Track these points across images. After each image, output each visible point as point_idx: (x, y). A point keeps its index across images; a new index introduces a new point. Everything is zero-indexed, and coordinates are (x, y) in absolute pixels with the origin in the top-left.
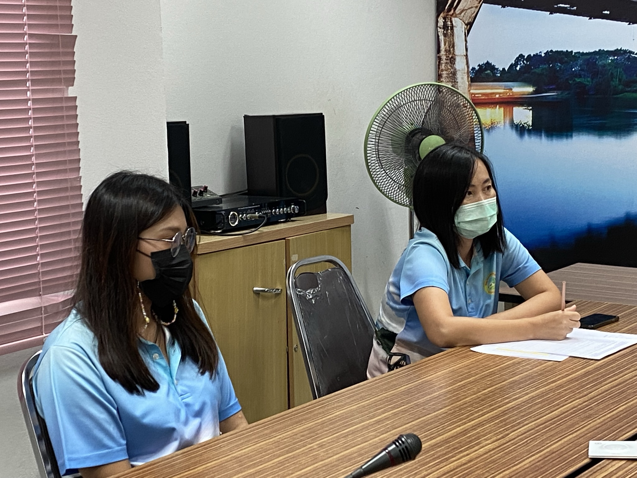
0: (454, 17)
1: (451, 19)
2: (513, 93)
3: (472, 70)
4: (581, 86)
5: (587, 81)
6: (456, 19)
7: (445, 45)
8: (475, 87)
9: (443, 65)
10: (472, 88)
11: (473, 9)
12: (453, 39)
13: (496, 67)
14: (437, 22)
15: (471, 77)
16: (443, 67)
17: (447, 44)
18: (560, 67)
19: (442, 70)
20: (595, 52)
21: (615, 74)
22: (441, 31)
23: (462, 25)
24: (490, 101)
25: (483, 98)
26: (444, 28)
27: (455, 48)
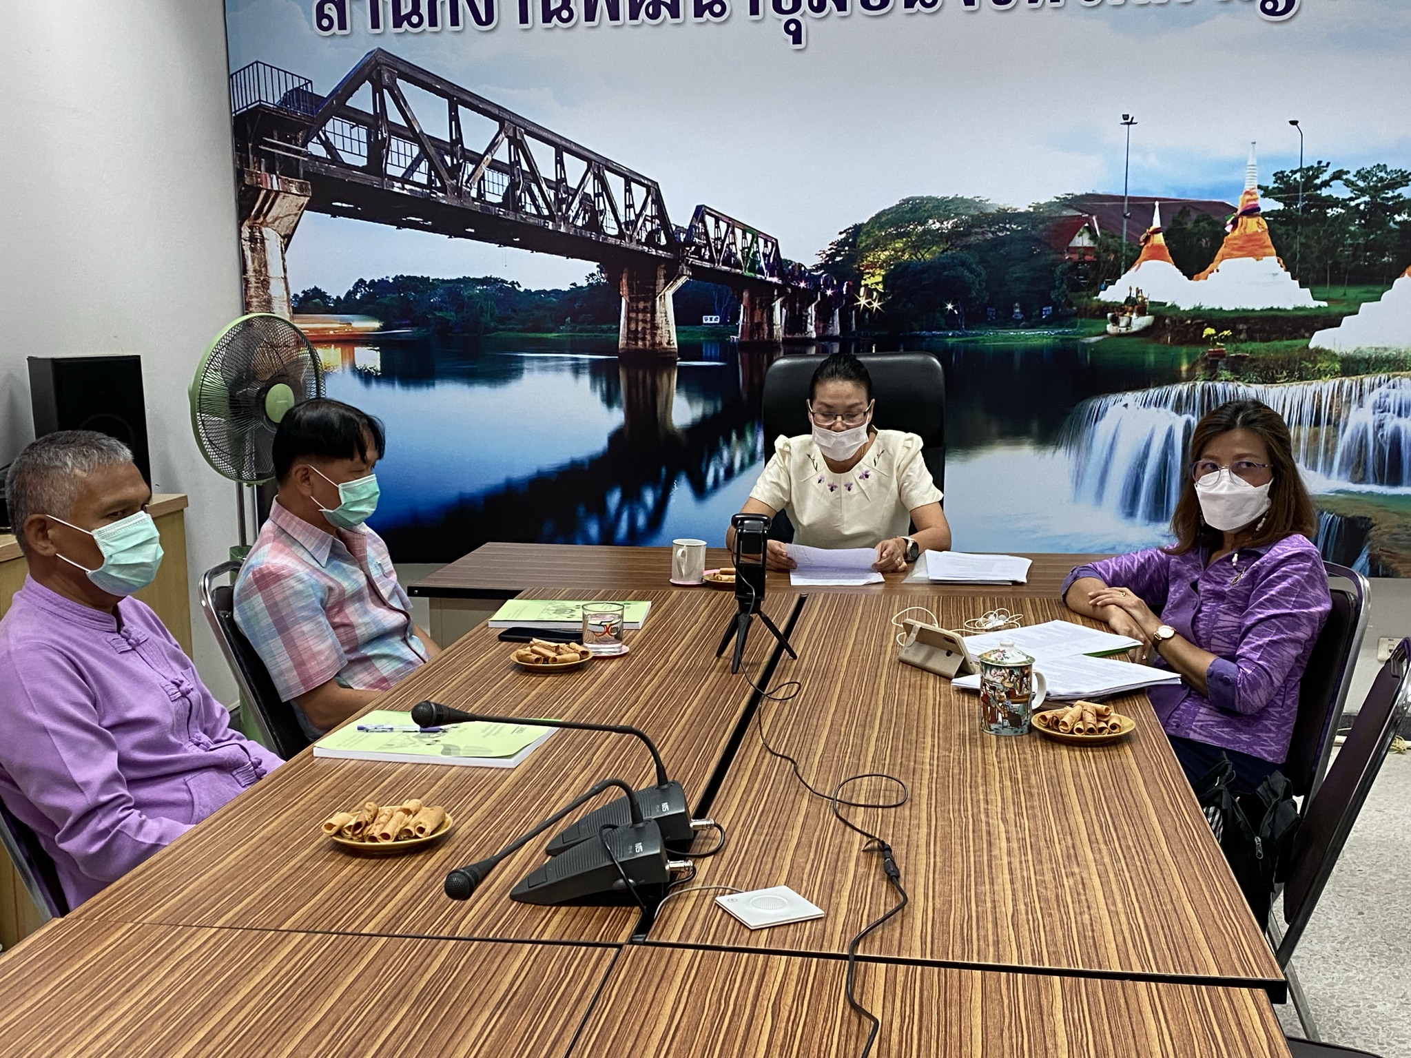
0: (265, 227)
1: (260, 229)
2: (352, 328)
3: (294, 297)
4: (444, 322)
5: (451, 316)
7: (253, 263)
8: (299, 320)
9: (253, 290)
10: (296, 320)
11: (291, 218)
12: (265, 256)
13: (327, 294)
14: (240, 232)
15: (293, 307)
16: (252, 292)
17: (256, 262)
18: (415, 298)
19: (251, 297)
20: (459, 279)
21: (485, 308)
22: (246, 245)
23: (277, 238)
24: (321, 339)
25: (311, 334)
26: (250, 241)
27: (268, 267)
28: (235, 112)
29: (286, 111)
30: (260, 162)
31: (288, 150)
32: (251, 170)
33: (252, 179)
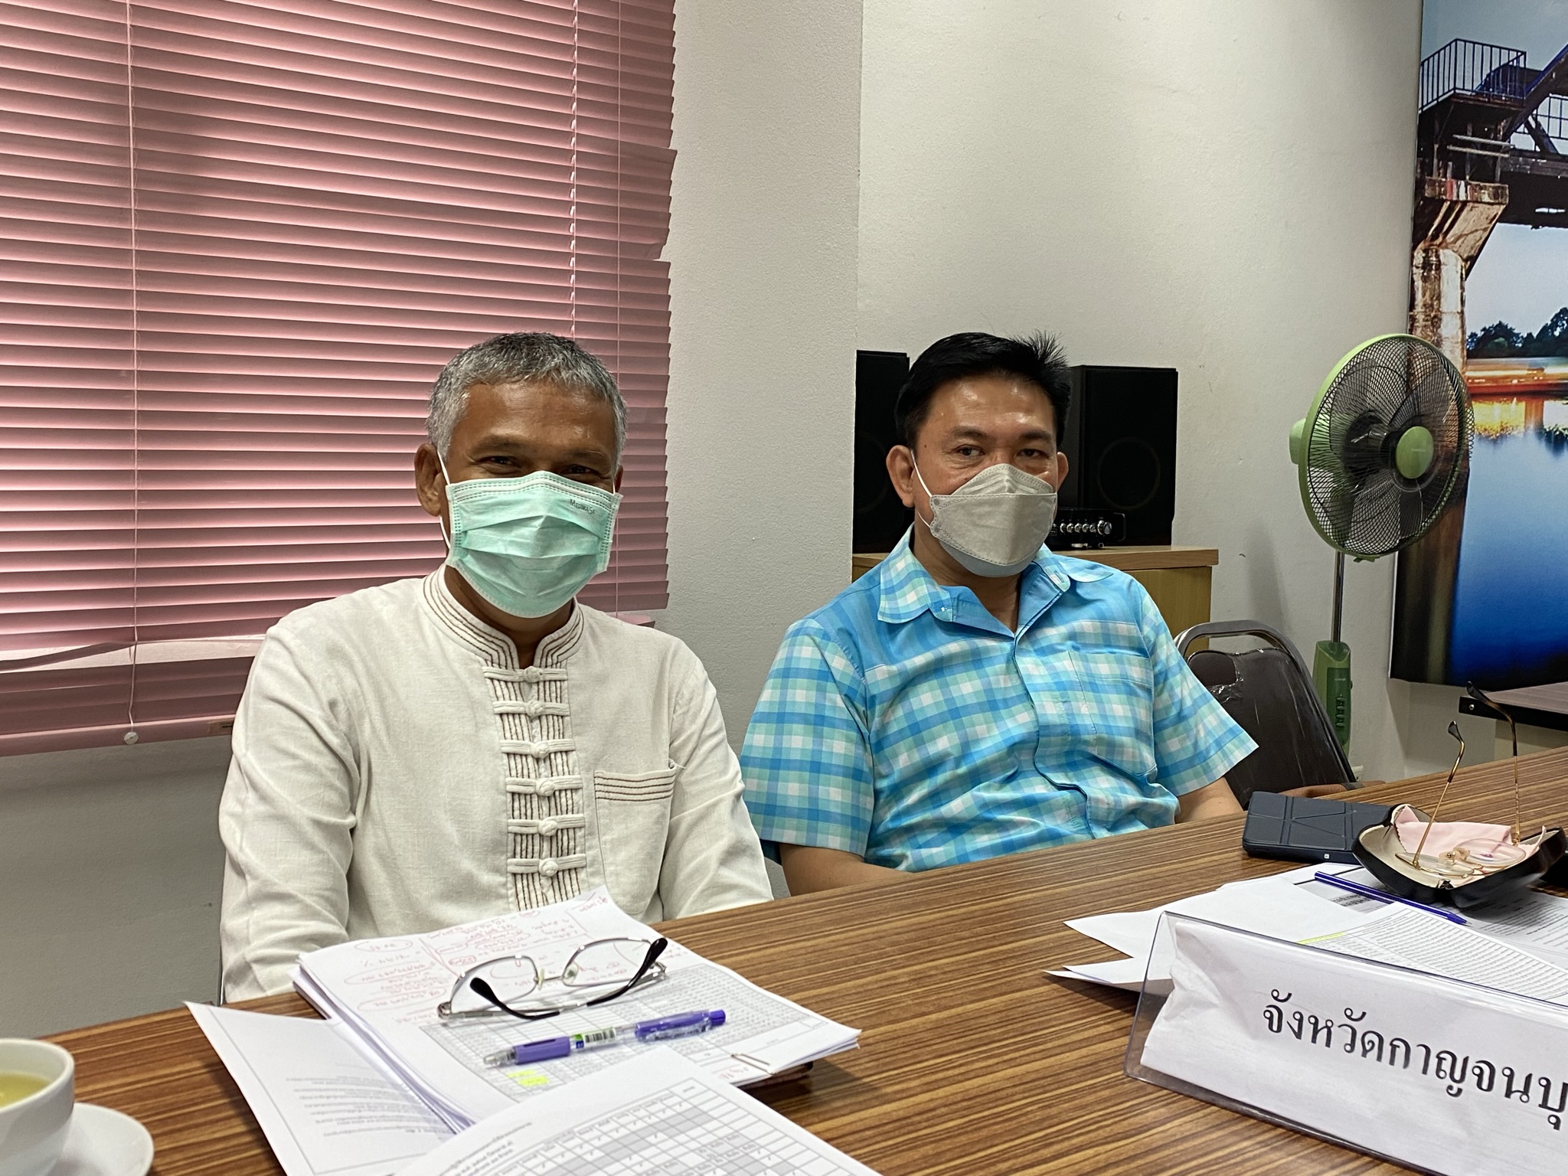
0: (1443, 248)
1: (1437, 251)
2: (1544, 375)
3: (1470, 337)
6: (1446, 251)
7: (1424, 295)
8: (1473, 367)
9: (1418, 331)
10: (1470, 367)
11: (1478, 234)
12: (1439, 286)
13: (1515, 331)
14: (1412, 257)
15: (1468, 350)
17: (1428, 294)
22: (1418, 273)
23: (1457, 261)
24: (1500, 390)
25: (1488, 384)
26: (1424, 268)
27: (1442, 300)
28: (1423, 107)
29: (1488, 96)
30: (1446, 167)
31: (1484, 147)
32: (1434, 177)
33: (1434, 190)
